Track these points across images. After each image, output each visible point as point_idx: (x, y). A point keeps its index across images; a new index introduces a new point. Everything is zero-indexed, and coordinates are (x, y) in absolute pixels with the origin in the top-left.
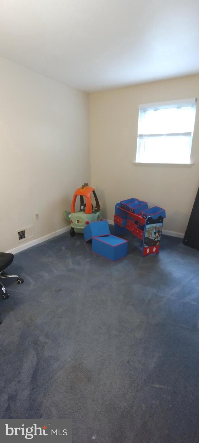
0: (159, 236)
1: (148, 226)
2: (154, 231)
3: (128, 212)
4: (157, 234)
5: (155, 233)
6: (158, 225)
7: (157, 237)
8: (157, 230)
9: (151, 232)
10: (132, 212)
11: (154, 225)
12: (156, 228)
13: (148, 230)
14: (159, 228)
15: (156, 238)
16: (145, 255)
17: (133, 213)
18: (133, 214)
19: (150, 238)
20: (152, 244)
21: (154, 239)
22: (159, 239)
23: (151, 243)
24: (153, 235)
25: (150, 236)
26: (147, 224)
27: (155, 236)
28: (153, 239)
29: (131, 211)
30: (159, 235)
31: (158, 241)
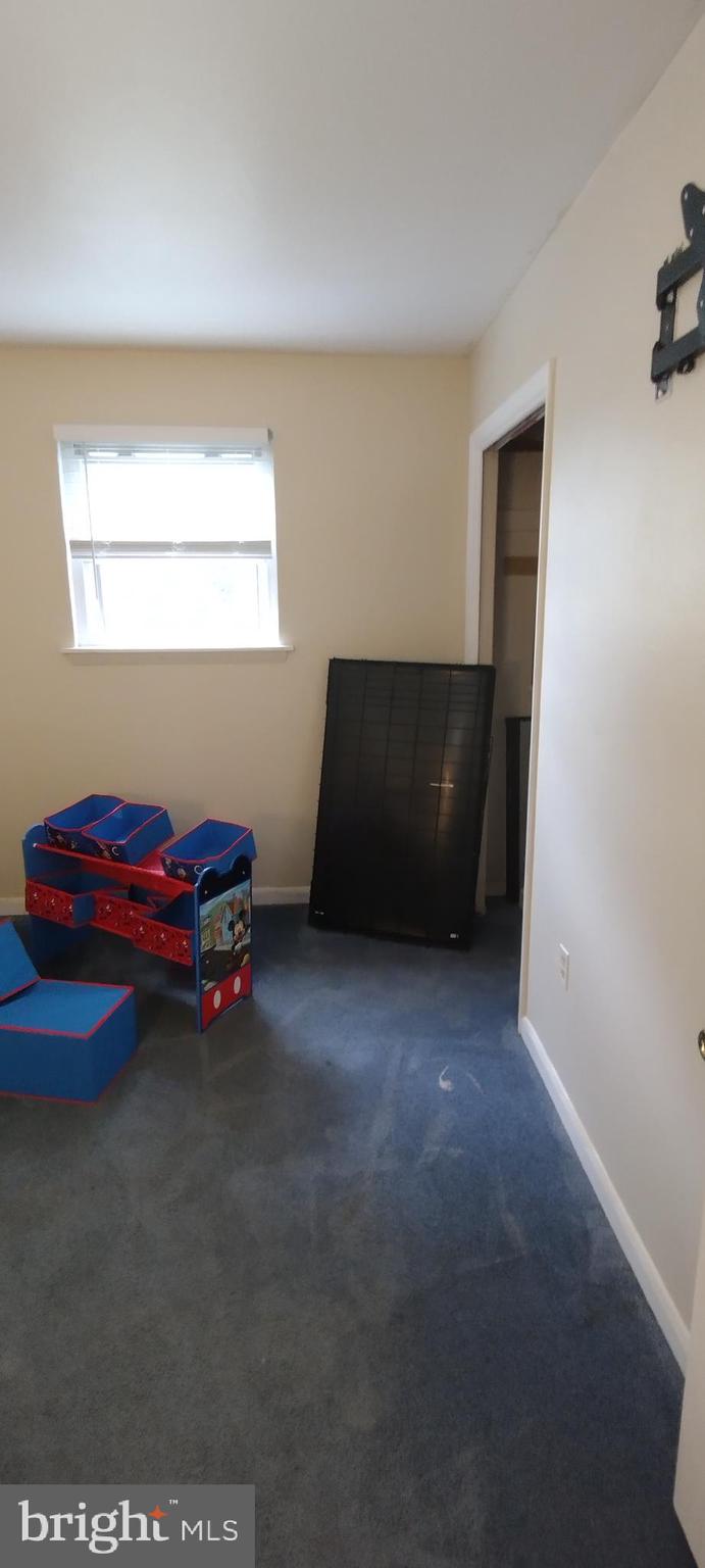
0: (246, 930)
1: (206, 909)
2: (229, 917)
3: (94, 859)
4: (239, 927)
5: (231, 926)
6: (235, 892)
7: (241, 936)
8: (237, 911)
9: (218, 925)
10: (114, 859)
11: (226, 896)
12: (231, 904)
13: (207, 921)
14: (241, 902)
15: (236, 943)
16: (208, 1018)
17: (122, 862)
18: (119, 865)
19: (216, 949)
20: (229, 966)
21: (233, 947)
22: (247, 941)
23: (223, 966)
24: (227, 936)
25: (218, 941)
26: (203, 899)
27: (234, 935)
28: (227, 948)
29: (106, 853)
30: (246, 927)
31: (245, 949)
